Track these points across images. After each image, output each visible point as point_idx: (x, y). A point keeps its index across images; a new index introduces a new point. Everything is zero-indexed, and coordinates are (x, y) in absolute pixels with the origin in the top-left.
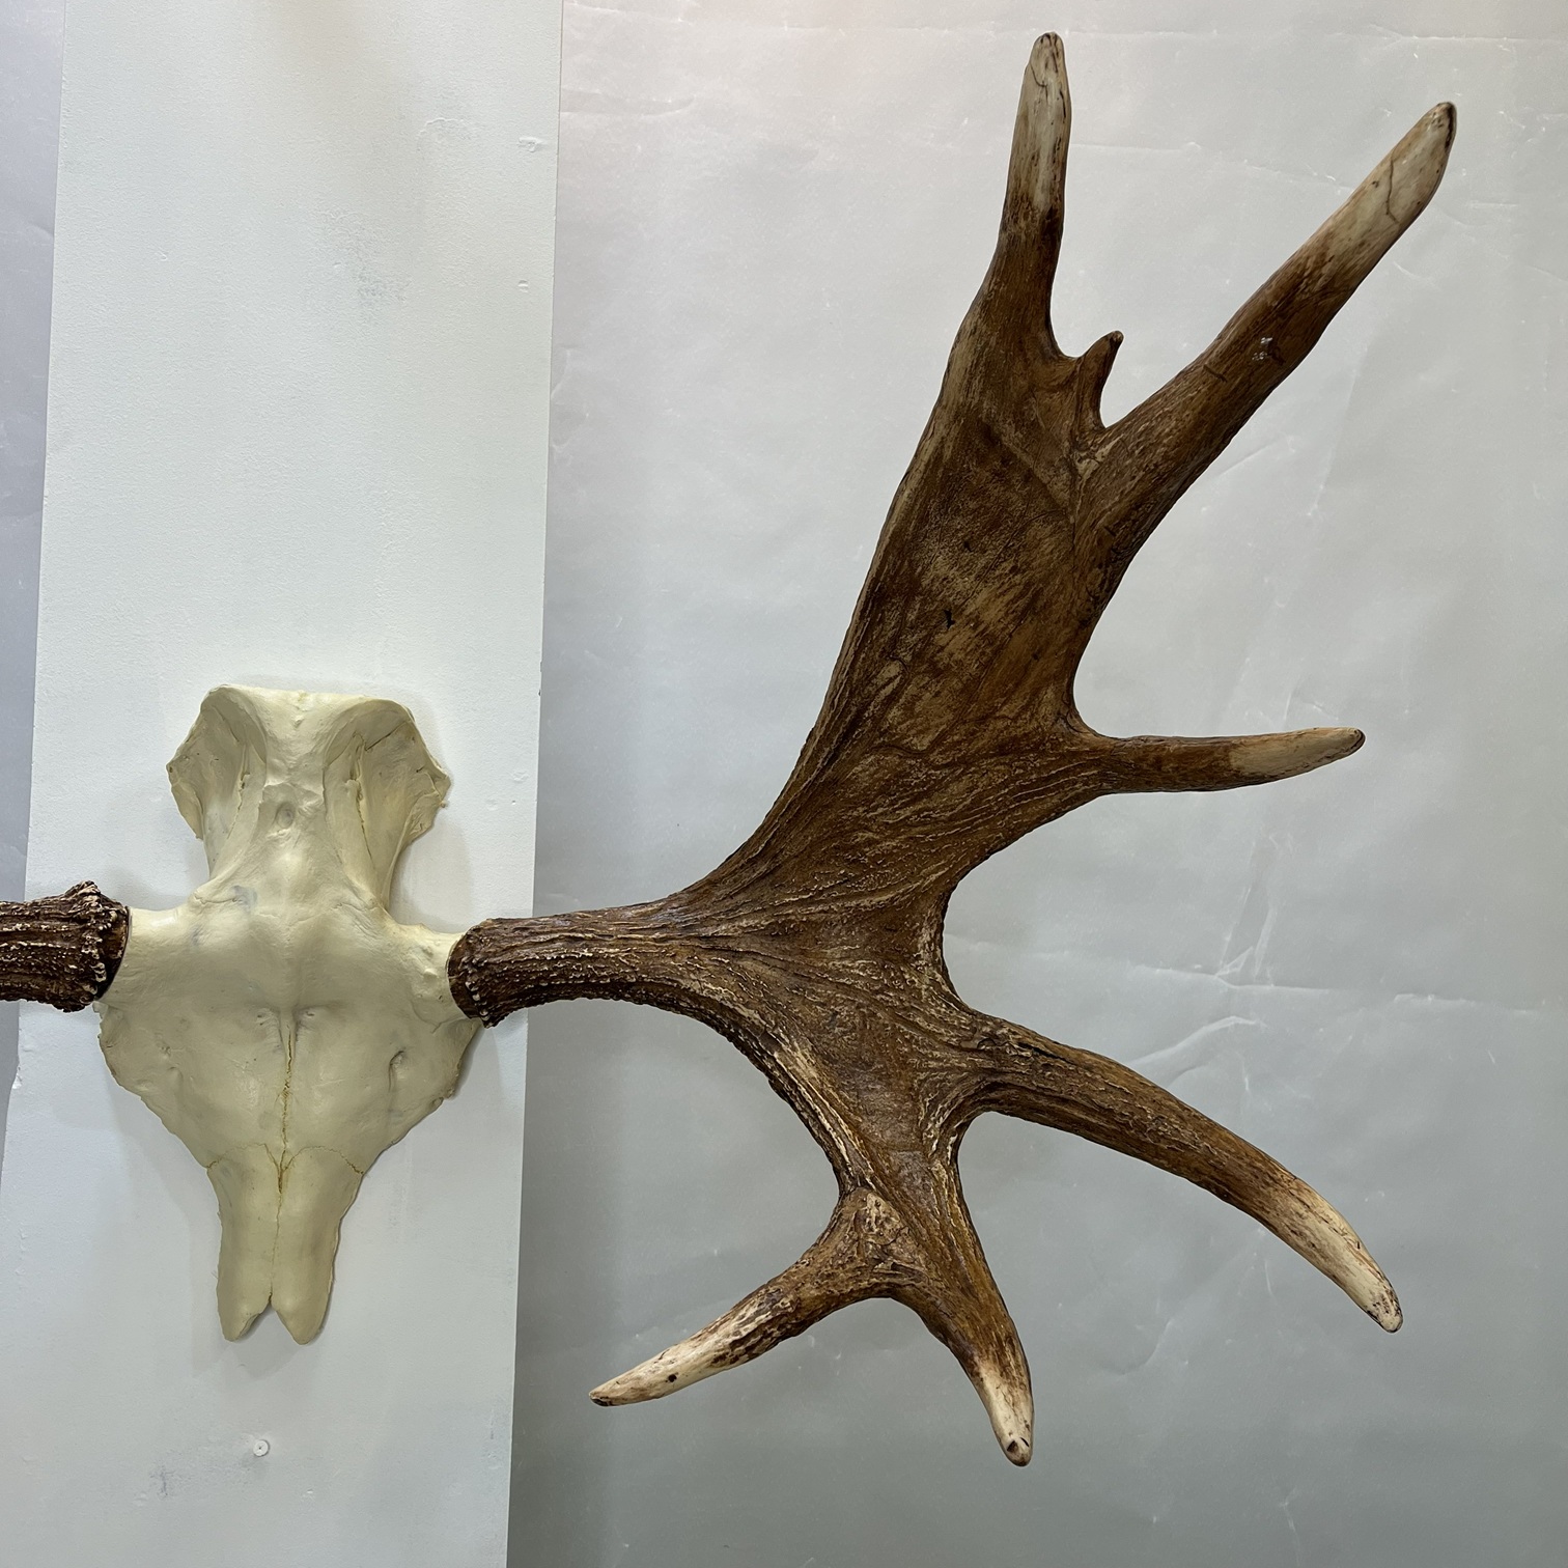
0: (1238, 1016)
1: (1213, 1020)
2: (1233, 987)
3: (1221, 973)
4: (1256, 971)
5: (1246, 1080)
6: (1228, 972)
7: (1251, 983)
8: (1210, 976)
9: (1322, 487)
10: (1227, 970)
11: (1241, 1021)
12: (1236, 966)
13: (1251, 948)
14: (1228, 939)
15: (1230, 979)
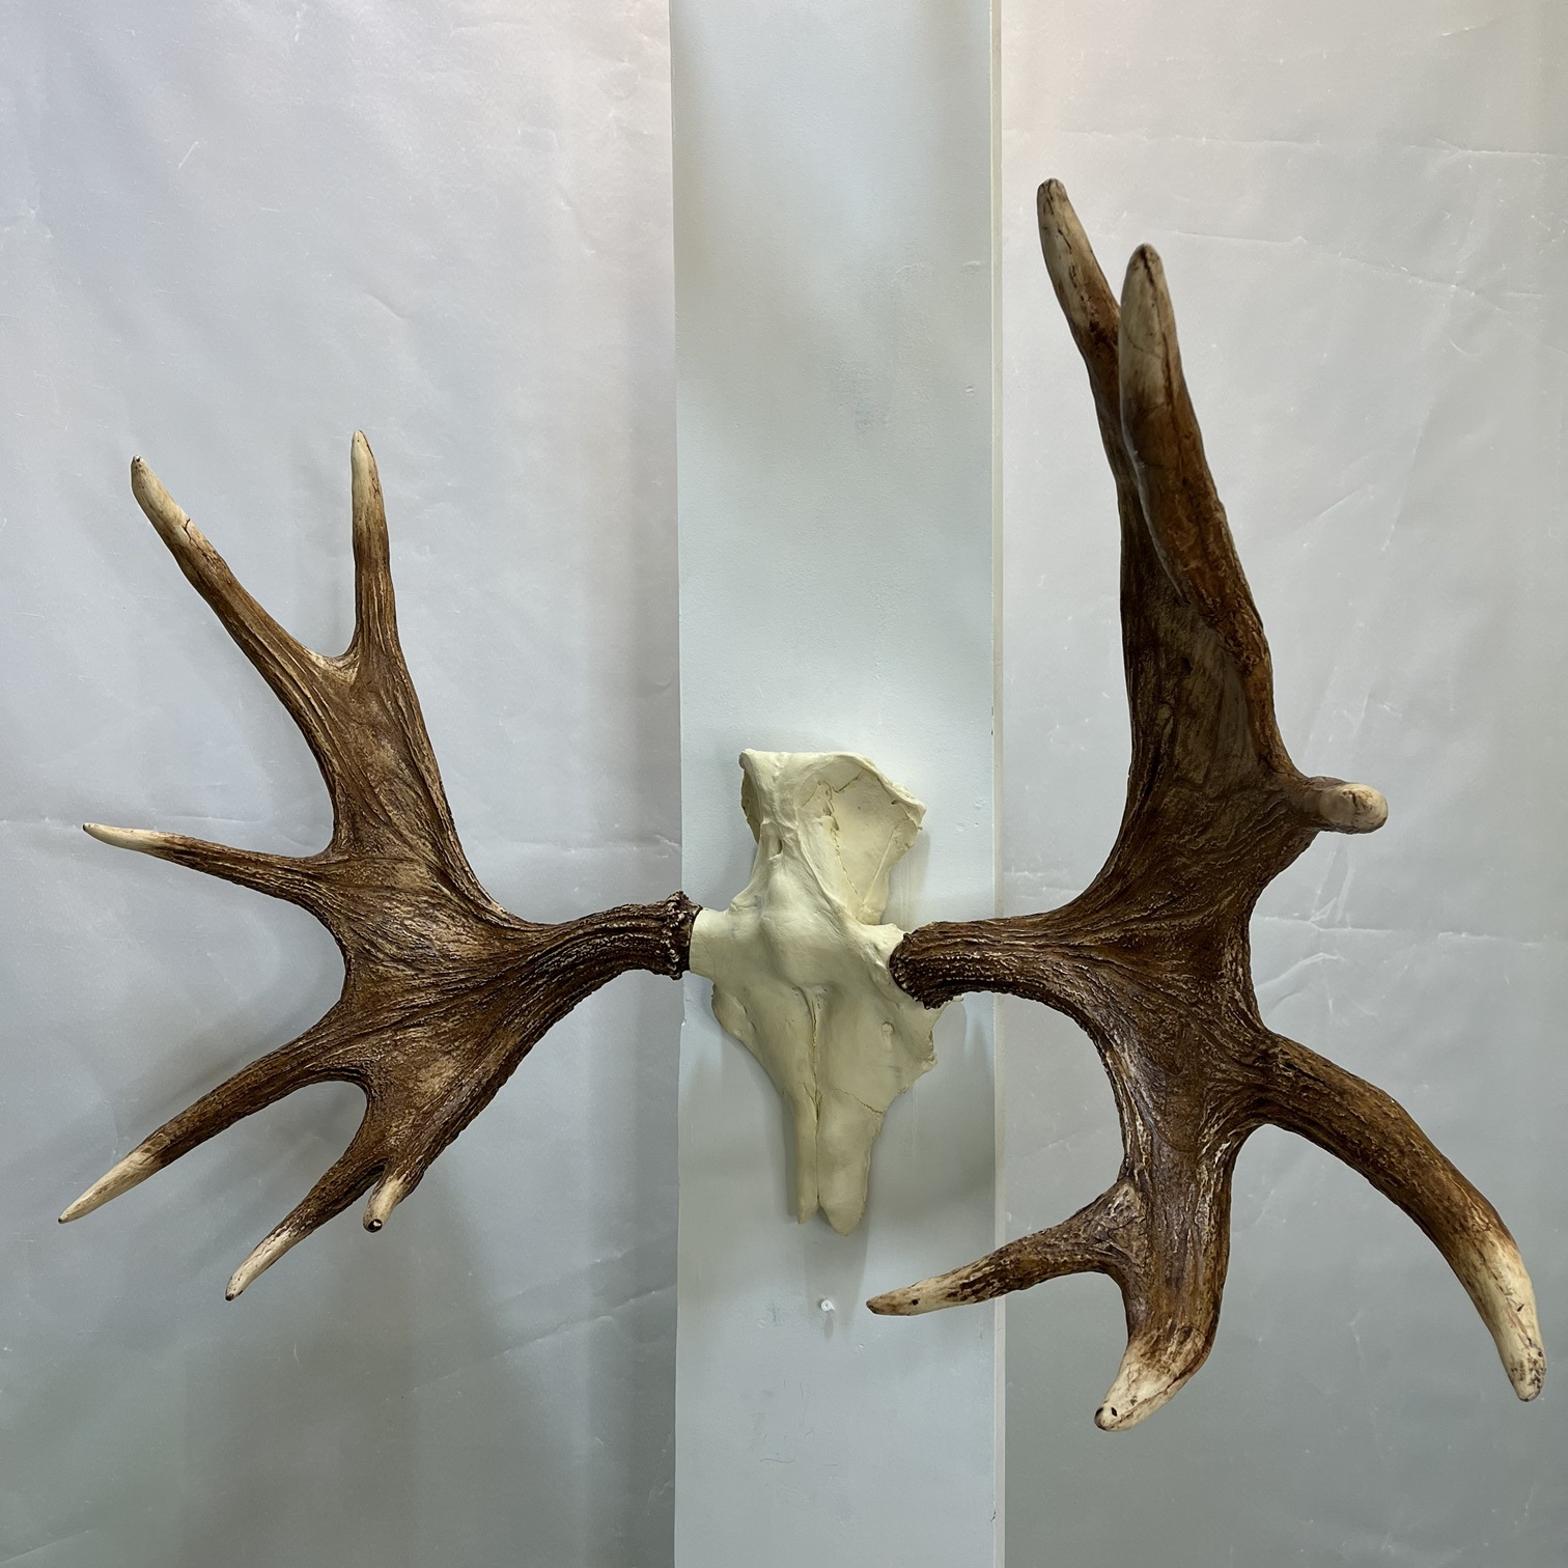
0: (1325, 952)
1: (1307, 956)
2: (1321, 930)
3: (1312, 919)
4: (1339, 917)
5: (1330, 1002)
6: (1318, 918)
7: (1333, 926)
8: (1305, 922)
9: (1393, 527)
10: (1317, 917)
11: (1328, 957)
12: (1324, 913)
13: (1335, 899)
14: (1319, 892)
15: (1320, 923)
